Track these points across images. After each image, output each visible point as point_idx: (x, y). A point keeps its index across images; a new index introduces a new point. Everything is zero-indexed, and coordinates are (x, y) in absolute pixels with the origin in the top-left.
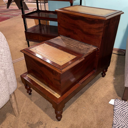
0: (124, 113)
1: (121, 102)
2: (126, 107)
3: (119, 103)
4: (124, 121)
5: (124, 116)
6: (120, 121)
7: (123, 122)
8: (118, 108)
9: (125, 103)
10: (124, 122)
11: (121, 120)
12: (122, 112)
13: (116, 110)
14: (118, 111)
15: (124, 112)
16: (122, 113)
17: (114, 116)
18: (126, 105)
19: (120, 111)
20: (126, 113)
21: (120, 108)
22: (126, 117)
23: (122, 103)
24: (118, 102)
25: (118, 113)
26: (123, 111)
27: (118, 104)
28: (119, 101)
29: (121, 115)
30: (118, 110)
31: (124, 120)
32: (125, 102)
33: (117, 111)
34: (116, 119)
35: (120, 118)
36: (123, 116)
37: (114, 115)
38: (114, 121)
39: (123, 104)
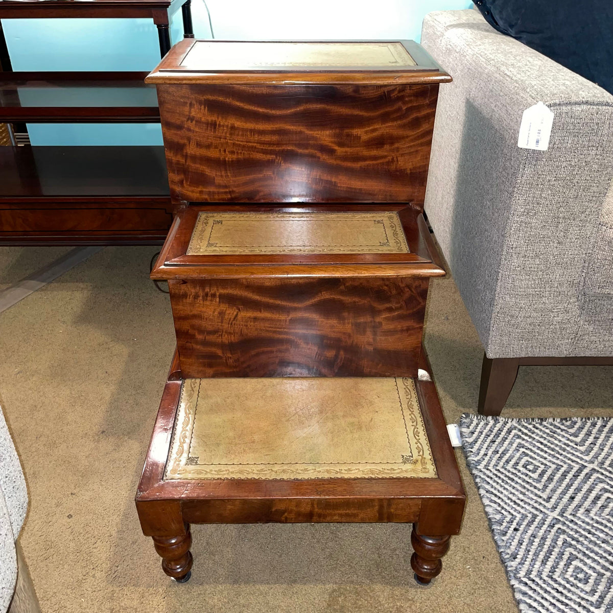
0: (509, 467)
1: (482, 423)
2: (507, 443)
3: (478, 430)
4: (521, 496)
5: (516, 479)
6: (512, 504)
7: (522, 504)
8: (482, 452)
9: (498, 426)
10: (526, 503)
11: (511, 496)
12: (501, 464)
13: (479, 462)
14: (486, 467)
15: (507, 462)
16: (502, 470)
17: (482, 492)
18: (503, 433)
19: (493, 462)
20: (517, 464)
21: (490, 453)
22: (524, 481)
23: (488, 428)
24: (471, 427)
25: (488, 472)
26: (504, 460)
27: (475, 435)
28: (475, 421)
29: (502, 476)
30: (484, 463)
31: (521, 493)
32: (496, 421)
33: (481, 467)
34: (491, 501)
35: (505, 492)
36: (513, 480)
37: (479, 488)
38: (488, 509)
39: (491, 431)
